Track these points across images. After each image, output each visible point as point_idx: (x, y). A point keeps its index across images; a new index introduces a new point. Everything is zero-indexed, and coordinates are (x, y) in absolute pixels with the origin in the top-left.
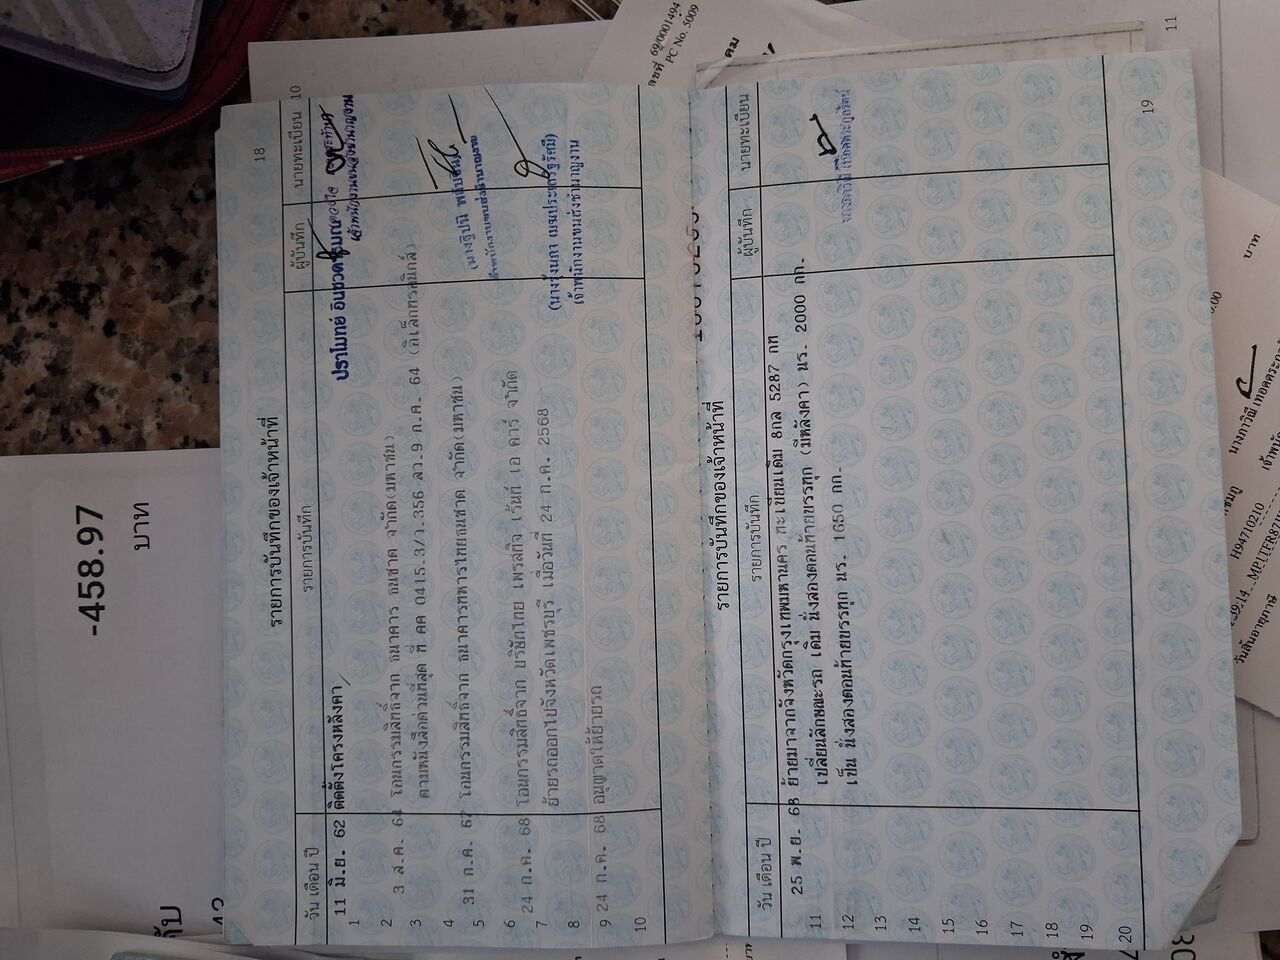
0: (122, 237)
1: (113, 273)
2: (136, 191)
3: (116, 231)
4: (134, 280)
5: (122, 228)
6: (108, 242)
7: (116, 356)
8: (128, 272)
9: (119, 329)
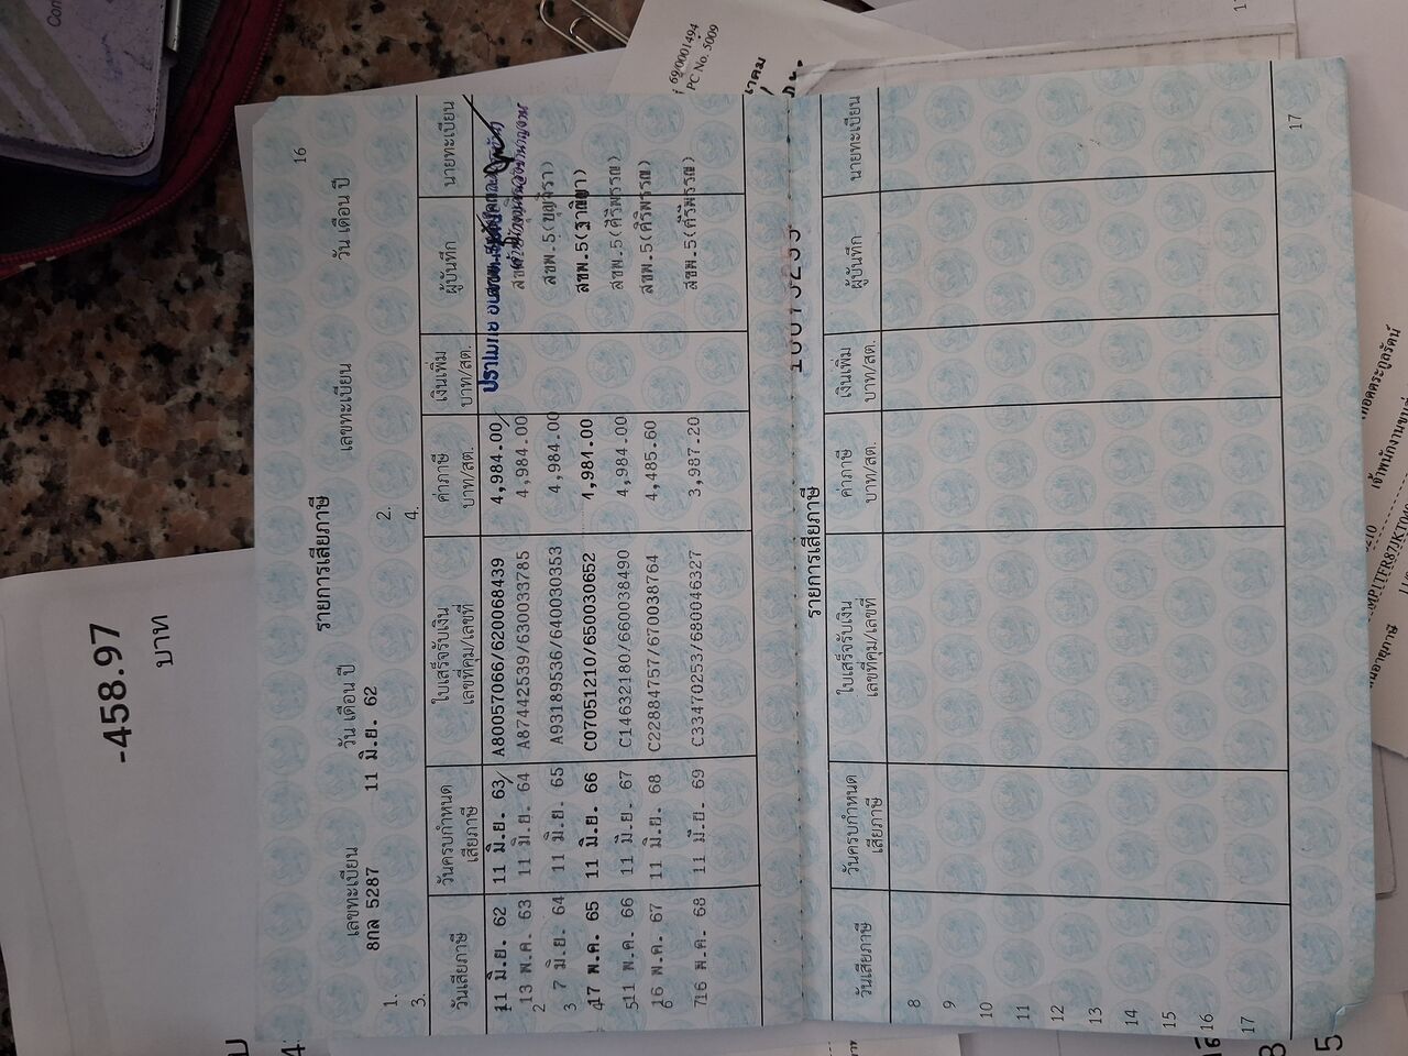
0: (108, 337)
1: (102, 377)
2: (118, 285)
3: (102, 331)
4: (125, 383)
5: (107, 328)
6: (95, 343)
7: (114, 466)
8: (117, 374)
9: (113, 436)
